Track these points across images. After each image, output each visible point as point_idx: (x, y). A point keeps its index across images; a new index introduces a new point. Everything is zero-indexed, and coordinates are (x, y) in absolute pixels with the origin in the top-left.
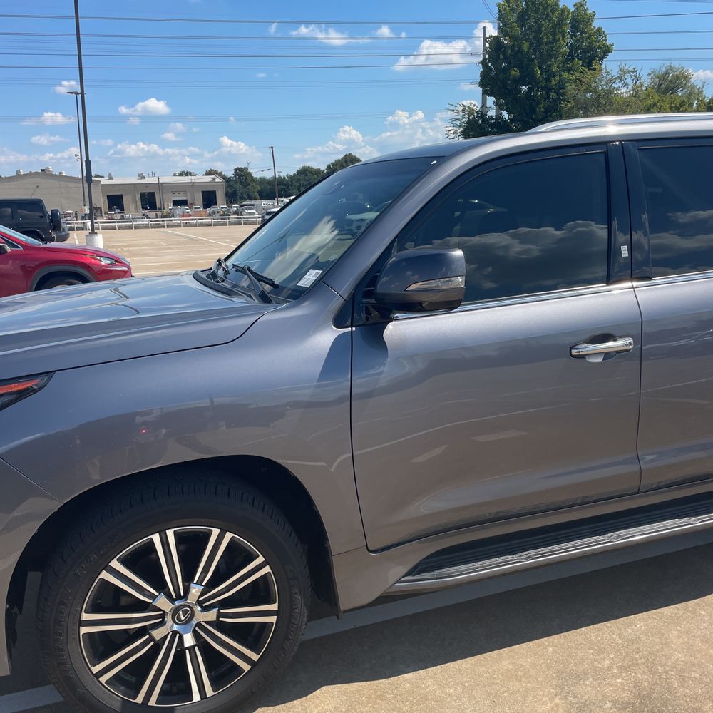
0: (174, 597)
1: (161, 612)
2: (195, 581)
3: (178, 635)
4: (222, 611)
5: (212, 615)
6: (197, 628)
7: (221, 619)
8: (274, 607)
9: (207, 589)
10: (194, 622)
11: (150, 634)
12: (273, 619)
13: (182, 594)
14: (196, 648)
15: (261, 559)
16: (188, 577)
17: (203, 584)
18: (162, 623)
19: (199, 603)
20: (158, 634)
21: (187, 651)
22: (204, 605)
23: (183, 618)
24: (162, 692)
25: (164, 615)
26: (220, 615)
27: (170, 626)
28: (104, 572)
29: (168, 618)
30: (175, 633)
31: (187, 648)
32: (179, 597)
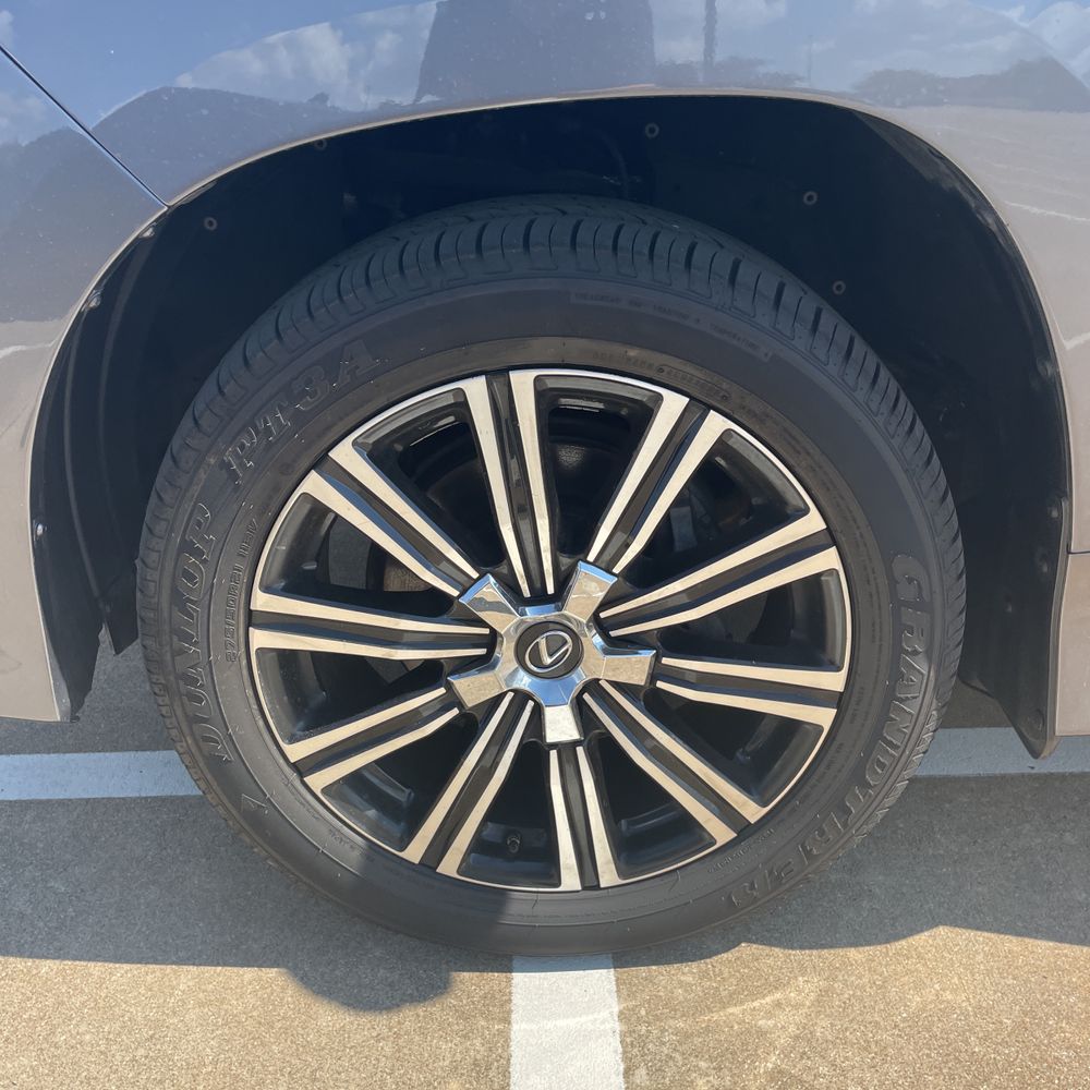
0: (527, 593)
1: (486, 631)
2: (591, 557)
3: (531, 704)
4: (665, 661)
5: (635, 668)
6: (586, 697)
7: (660, 684)
8: (834, 681)
9: (627, 587)
10: (580, 677)
11: (449, 687)
12: (824, 717)
13: (551, 589)
14: (580, 751)
15: (812, 523)
16: (573, 538)
17: (616, 570)
18: (485, 663)
19: (602, 626)
20: (472, 689)
21: (553, 754)
22: (613, 633)
23: (548, 661)
24: (479, 845)
25: (492, 640)
26: (657, 672)
27: (509, 674)
28: (313, 475)
29: (506, 651)
30: (521, 697)
31: (554, 746)
32: (539, 597)
